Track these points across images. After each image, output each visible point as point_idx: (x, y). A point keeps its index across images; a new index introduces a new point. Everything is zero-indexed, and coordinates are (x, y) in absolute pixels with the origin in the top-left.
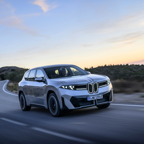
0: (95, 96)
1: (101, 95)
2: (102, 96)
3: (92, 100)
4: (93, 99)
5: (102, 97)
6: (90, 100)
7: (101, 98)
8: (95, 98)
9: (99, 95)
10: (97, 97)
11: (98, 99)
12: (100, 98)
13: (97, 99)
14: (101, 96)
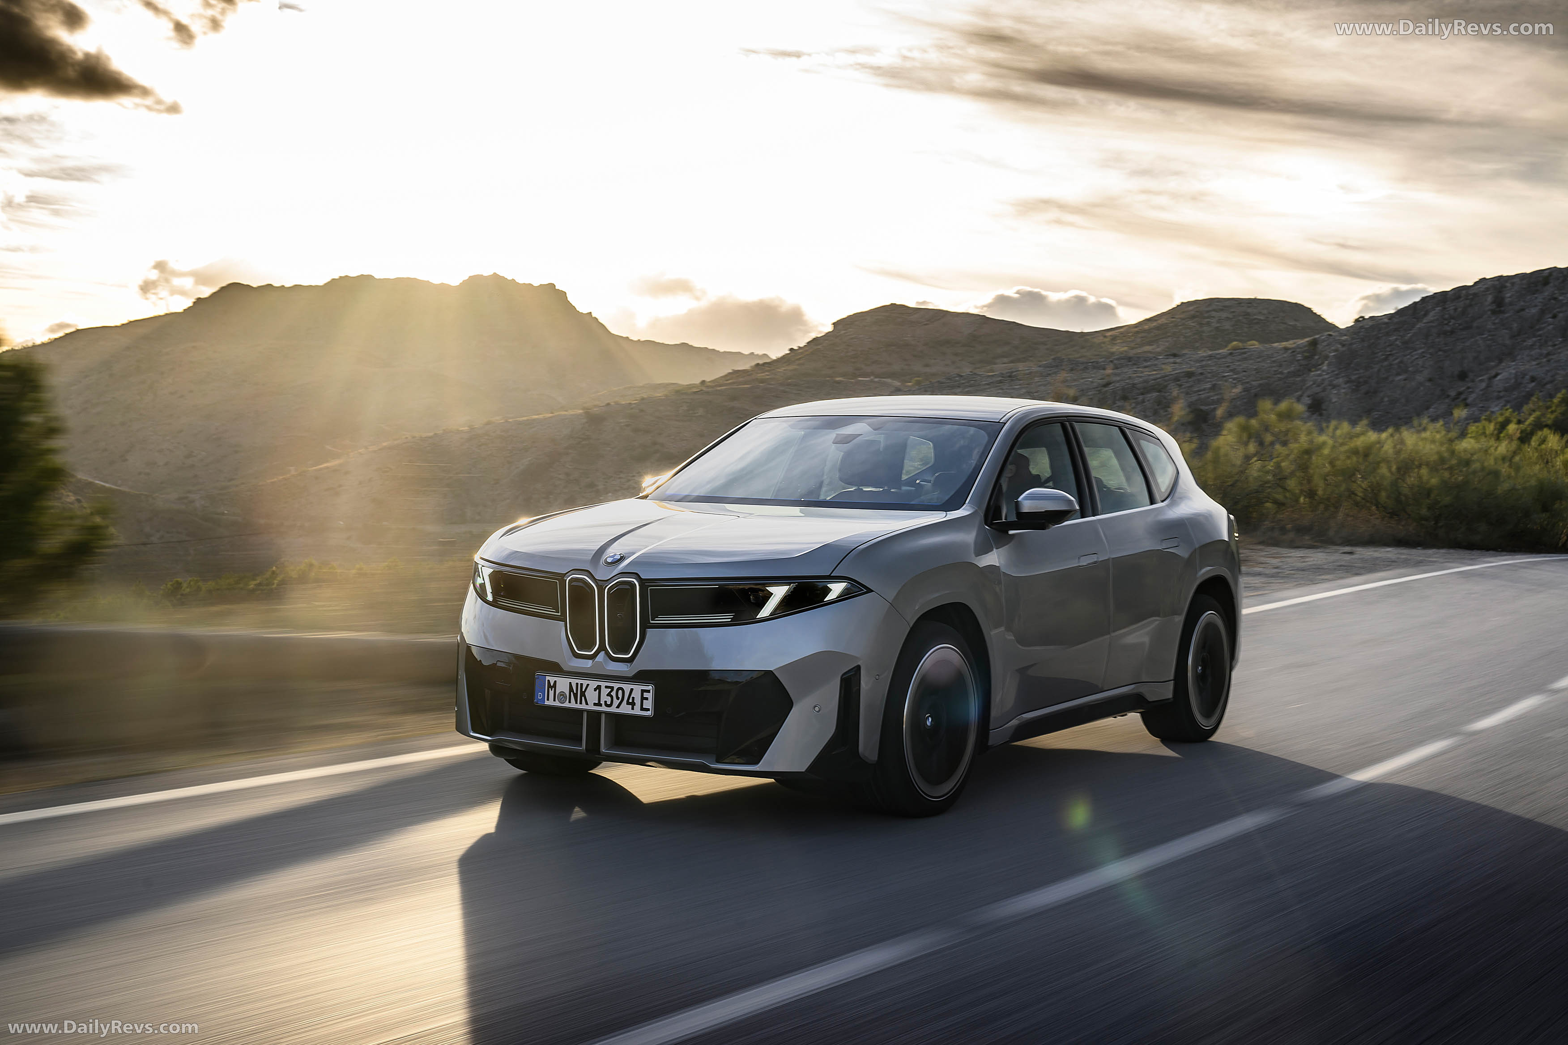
0: (594, 684)
1: (638, 688)
2: (650, 696)
3: (566, 705)
4: (573, 705)
5: (648, 704)
6: (550, 702)
7: (637, 711)
8: (592, 696)
9: (627, 687)
10: (605, 691)
11: (613, 709)
12: (625, 709)
13: (604, 708)
14: (637, 695)
